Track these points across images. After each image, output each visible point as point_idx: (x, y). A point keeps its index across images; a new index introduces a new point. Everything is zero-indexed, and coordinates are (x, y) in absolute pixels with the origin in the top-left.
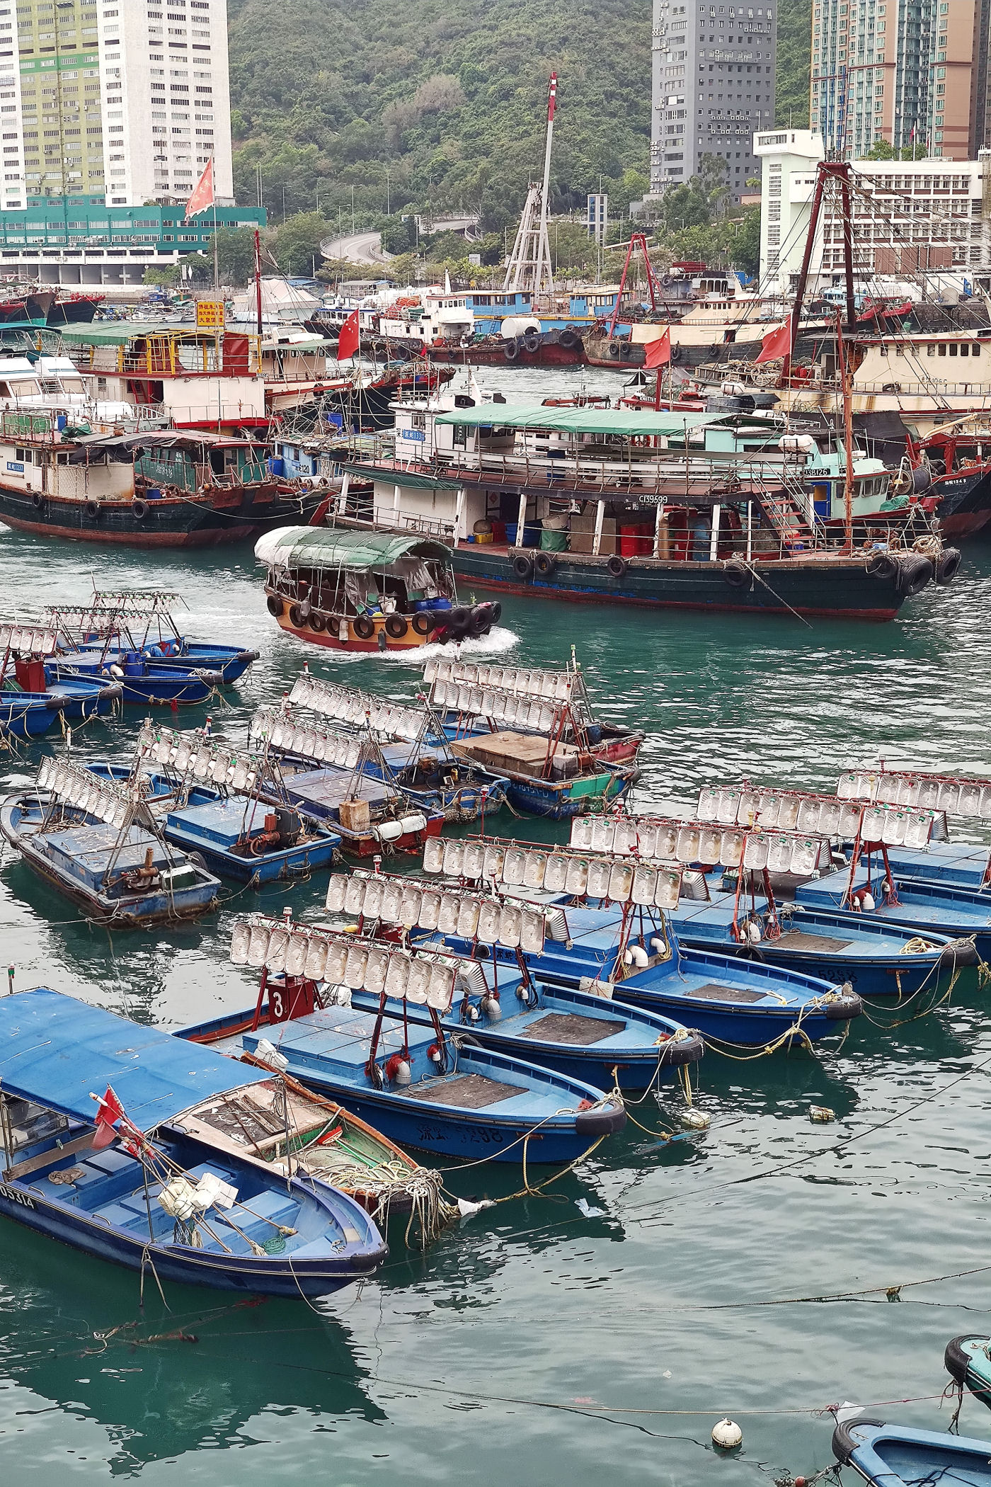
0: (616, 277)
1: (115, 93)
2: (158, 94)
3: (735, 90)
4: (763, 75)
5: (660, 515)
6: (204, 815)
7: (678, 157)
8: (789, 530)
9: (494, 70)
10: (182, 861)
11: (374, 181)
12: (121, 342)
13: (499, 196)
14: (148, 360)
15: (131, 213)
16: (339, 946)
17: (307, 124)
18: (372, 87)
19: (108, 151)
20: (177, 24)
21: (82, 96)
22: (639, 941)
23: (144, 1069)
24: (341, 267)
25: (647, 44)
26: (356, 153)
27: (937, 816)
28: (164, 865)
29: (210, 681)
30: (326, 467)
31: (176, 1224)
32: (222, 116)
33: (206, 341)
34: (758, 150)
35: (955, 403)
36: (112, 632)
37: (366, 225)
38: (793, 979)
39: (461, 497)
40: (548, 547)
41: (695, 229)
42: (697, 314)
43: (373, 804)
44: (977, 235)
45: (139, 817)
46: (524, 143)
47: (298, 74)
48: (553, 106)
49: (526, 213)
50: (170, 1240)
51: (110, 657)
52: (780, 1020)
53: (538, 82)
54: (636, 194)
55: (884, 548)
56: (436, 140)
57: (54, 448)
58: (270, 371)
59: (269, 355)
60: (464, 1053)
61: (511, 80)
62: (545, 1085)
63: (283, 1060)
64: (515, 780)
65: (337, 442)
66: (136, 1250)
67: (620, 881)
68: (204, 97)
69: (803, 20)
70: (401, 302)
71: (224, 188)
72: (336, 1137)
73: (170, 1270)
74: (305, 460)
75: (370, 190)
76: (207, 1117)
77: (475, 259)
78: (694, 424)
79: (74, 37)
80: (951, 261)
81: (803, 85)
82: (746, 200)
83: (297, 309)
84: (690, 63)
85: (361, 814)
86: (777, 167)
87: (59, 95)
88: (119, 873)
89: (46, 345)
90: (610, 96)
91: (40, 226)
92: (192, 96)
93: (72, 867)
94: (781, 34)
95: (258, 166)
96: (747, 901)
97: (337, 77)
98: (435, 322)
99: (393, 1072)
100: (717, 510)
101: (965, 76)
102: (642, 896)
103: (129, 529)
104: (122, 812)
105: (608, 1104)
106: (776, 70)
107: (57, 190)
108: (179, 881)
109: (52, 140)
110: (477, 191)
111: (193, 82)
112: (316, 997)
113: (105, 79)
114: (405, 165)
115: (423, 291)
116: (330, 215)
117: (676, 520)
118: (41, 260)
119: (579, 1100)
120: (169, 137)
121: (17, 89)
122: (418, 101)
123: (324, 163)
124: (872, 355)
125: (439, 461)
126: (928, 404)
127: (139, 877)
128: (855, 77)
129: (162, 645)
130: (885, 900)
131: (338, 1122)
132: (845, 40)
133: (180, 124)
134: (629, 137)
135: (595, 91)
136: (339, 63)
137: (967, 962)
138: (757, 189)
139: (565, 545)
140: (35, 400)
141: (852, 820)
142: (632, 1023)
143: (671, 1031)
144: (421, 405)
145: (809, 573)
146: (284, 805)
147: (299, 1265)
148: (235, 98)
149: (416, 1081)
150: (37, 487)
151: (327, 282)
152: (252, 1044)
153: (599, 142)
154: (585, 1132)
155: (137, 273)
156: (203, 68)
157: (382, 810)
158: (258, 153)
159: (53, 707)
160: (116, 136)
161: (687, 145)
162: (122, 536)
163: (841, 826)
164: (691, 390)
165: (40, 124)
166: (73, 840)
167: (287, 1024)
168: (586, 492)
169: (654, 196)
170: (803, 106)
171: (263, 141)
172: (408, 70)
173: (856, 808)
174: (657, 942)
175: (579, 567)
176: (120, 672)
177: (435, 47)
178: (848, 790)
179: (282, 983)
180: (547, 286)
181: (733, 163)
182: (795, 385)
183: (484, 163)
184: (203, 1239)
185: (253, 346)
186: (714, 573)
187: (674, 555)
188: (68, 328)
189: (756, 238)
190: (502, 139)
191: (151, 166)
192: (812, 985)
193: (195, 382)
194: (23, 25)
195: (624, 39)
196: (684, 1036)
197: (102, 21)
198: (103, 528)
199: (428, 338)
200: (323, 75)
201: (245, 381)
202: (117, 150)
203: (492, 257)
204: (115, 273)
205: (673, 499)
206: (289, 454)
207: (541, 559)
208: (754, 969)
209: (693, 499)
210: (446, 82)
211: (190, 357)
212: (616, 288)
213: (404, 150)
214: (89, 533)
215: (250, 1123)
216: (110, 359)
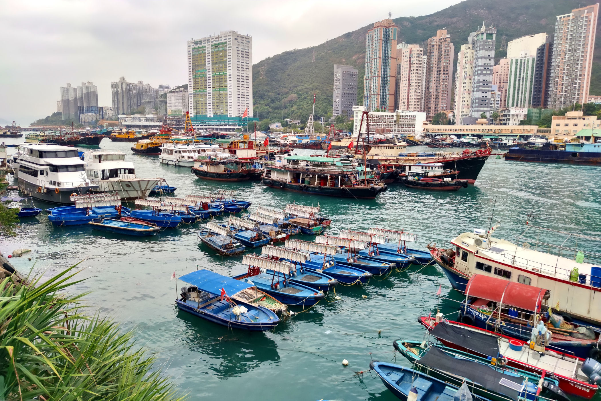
0: (326, 133)
1: (230, 96)
2: (239, 96)
3: (349, 98)
4: (354, 96)
5: (329, 178)
6: (242, 234)
7: (338, 110)
8: (353, 181)
9: (303, 93)
10: (237, 242)
11: (280, 113)
12: (228, 142)
13: (304, 117)
14: (233, 146)
15: (233, 118)
16: (265, 261)
17: (267, 102)
18: (280, 96)
19: (229, 107)
20: (243, 83)
21: (224, 96)
22: (328, 262)
23: (228, 285)
24: (273, 129)
25: (332, 89)
26: (276, 108)
27: (387, 238)
28: (234, 243)
29: (241, 208)
30: (264, 166)
31: (235, 316)
32: (251, 101)
33: (245, 143)
34: (353, 109)
35: (389, 158)
36: (222, 198)
37: (278, 122)
38: (358, 270)
39: (289, 174)
40: (306, 184)
41: (341, 124)
42: (344, 140)
43: (276, 232)
44: (395, 126)
45: (229, 235)
46: (309, 107)
47: (266, 93)
48: (315, 100)
49: (309, 120)
50: (234, 320)
51: (221, 203)
52: (355, 278)
53: (312, 96)
54: (330, 117)
55: (372, 185)
56: (292, 106)
57: (209, 162)
58: (257, 149)
59: (257, 145)
60: (290, 283)
61: (306, 95)
62: (307, 290)
63: (253, 284)
64: (302, 228)
65: (266, 162)
66: (227, 322)
67: (324, 249)
68: (248, 97)
69: (362, 85)
70: (284, 136)
71: (251, 114)
72: (264, 299)
73: (234, 326)
74: (260, 165)
75: (279, 115)
76: (238, 296)
77: (299, 129)
78: (336, 160)
79: (223, 85)
80: (389, 131)
81: (362, 98)
82: (351, 119)
83: (263, 137)
84: (341, 93)
85: (273, 234)
86: (357, 113)
87: (220, 96)
88: (225, 245)
89: (213, 143)
90: (325, 99)
91: (215, 120)
92: (245, 97)
93: (215, 244)
94: (358, 88)
95: (258, 110)
96: (350, 255)
97: (273, 94)
98: (290, 140)
99: (276, 287)
100: (340, 177)
101: (393, 97)
102: (328, 253)
103: (225, 178)
104: (226, 232)
105: (320, 293)
106: (357, 95)
107: (219, 114)
108: (237, 246)
109: (218, 104)
110: (300, 116)
111: (245, 94)
112: (259, 271)
113: (229, 93)
114: (286, 111)
115: (287, 134)
116: (271, 120)
117: (332, 179)
118: (215, 127)
119: (314, 293)
120: (241, 104)
121: (211, 94)
122: (289, 99)
123: (270, 110)
124: (373, 148)
125: (284, 167)
126: (384, 158)
127: (229, 246)
128: (372, 96)
129: (233, 201)
130: (376, 254)
131: (265, 296)
132: (370, 89)
133: (243, 102)
134: (329, 107)
135: (322, 98)
136: (274, 91)
137: (393, 268)
138: (353, 117)
139: (309, 183)
140: (211, 153)
141: (370, 238)
142: (323, 277)
143: (331, 279)
144: (280, 156)
145: (358, 190)
146: (259, 232)
147: (262, 324)
148: (254, 97)
149: (280, 289)
150: (206, 170)
151: (270, 132)
152: (246, 281)
153: (323, 107)
154: (316, 299)
155: (234, 130)
156: (248, 91)
157: (278, 233)
158: (258, 108)
159: (209, 213)
160: (230, 104)
161: (340, 108)
162: (223, 180)
163: (369, 240)
164: (337, 154)
165: (216, 101)
166: (214, 238)
167: (254, 277)
168: (314, 173)
169: (333, 118)
170: (362, 102)
171: (259, 106)
172: (287, 93)
173: (371, 236)
174: (331, 262)
175: (312, 188)
176: (223, 206)
177: (292, 89)
178: (370, 232)
179: (253, 268)
180: (313, 134)
181: (348, 112)
182: (358, 154)
183: (301, 111)
184: (241, 319)
185: (254, 143)
186: (340, 189)
187: (331, 186)
188: (218, 140)
189: (353, 126)
190: (304, 106)
191: (237, 110)
192: (362, 272)
193: (243, 150)
194: (213, 82)
195: (328, 88)
196: (333, 280)
197: (228, 82)
198: (220, 178)
199: (288, 143)
200: (270, 93)
201: (252, 150)
202: (230, 106)
203: (302, 128)
204: (229, 130)
205: (331, 175)
206: (257, 164)
207: (305, 186)
208: (351, 268)
209: (335, 175)
210: (294, 95)
211: (241, 145)
212: (326, 135)
213: (286, 108)
214: (217, 179)
215: (247, 296)
216: (226, 145)
